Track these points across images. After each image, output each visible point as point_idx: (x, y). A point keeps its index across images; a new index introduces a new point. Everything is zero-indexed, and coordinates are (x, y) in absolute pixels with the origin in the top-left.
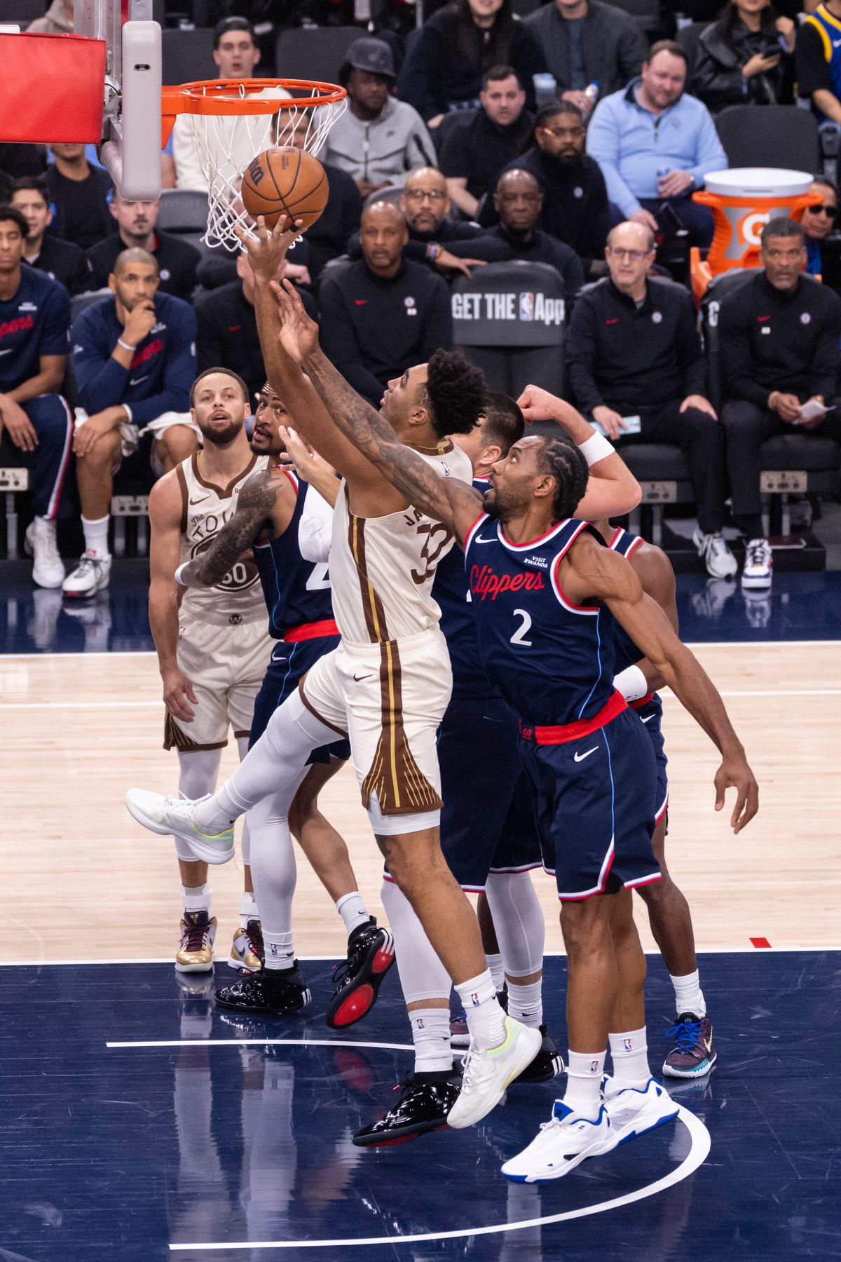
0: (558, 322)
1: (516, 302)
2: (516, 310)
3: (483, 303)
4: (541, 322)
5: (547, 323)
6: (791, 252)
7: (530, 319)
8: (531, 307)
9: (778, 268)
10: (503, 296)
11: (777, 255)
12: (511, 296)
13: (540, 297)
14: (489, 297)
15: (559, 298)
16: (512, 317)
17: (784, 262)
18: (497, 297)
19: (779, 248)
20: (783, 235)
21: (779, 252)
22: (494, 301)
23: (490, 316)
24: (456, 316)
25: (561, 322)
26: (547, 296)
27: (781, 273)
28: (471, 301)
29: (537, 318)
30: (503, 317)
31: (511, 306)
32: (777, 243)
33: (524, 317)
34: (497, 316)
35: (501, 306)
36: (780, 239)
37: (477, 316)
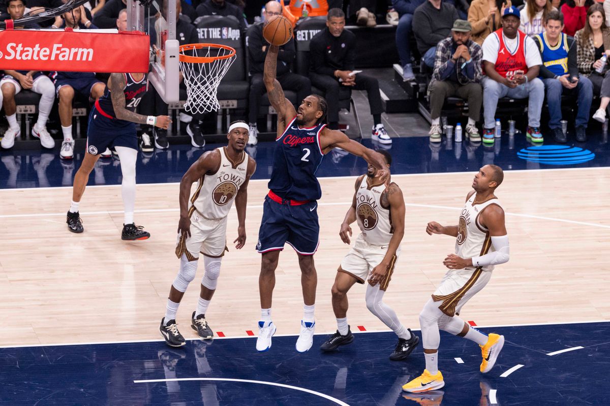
0: (237, 39)
1: (221, 31)
2: (221, 34)
3: (208, 32)
4: (231, 39)
5: (233, 39)
6: (341, 23)
7: (226, 38)
8: (227, 33)
9: (335, 29)
10: (216, 29)
11: (335, 24)
12: (219, 29)
13: (230, 29)
14: (210, 29)
15: (237, 29)
16: (219, 37)
17: (338, 27)
18: (213, 29)
19: (336, 21)
20: (338, 17)
21: (336, 23)
22: (212, 31)
23: (211, 37)
24: (199, 37)
25: (238, 39)
26: (233, 29)
27: (336, 31)
28: (203, 31)
29: (229, 37)
30: (216, 37)
31: (219, 33)
32: (335, 20)
33: (224, 37)
34: (214, 37)
35: (215, 33)
36: (336, 18)
37: (206, 37)
